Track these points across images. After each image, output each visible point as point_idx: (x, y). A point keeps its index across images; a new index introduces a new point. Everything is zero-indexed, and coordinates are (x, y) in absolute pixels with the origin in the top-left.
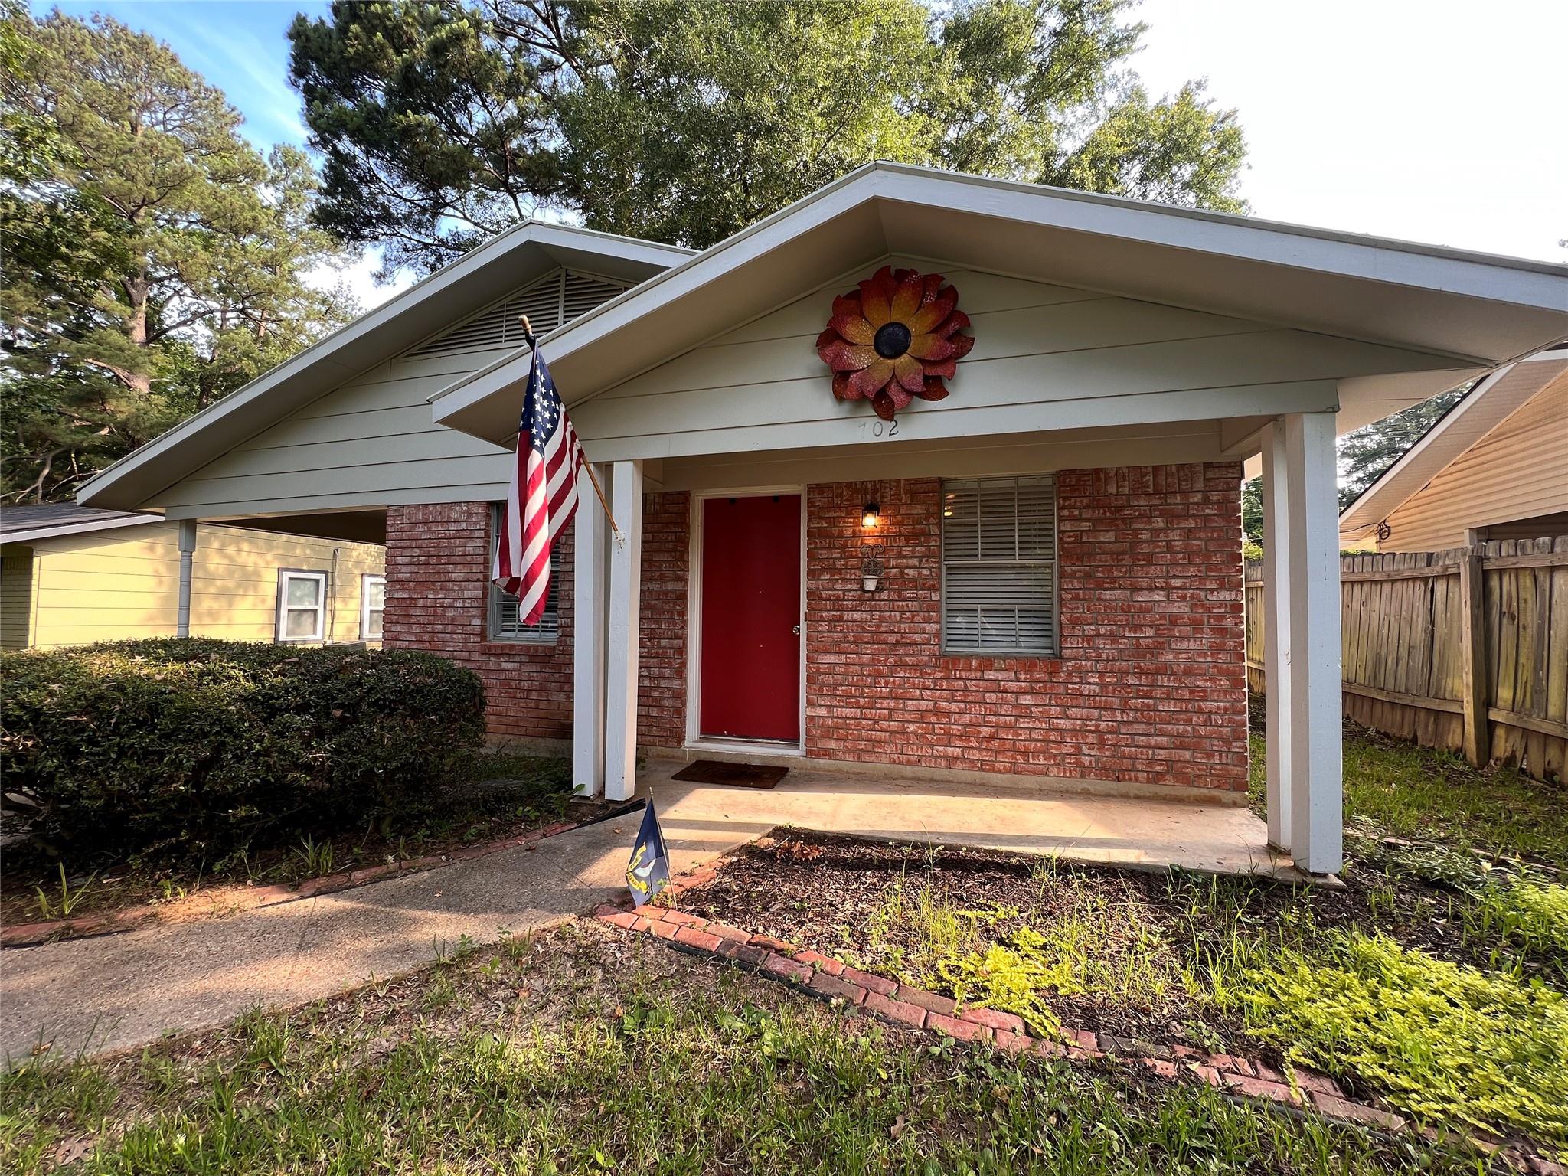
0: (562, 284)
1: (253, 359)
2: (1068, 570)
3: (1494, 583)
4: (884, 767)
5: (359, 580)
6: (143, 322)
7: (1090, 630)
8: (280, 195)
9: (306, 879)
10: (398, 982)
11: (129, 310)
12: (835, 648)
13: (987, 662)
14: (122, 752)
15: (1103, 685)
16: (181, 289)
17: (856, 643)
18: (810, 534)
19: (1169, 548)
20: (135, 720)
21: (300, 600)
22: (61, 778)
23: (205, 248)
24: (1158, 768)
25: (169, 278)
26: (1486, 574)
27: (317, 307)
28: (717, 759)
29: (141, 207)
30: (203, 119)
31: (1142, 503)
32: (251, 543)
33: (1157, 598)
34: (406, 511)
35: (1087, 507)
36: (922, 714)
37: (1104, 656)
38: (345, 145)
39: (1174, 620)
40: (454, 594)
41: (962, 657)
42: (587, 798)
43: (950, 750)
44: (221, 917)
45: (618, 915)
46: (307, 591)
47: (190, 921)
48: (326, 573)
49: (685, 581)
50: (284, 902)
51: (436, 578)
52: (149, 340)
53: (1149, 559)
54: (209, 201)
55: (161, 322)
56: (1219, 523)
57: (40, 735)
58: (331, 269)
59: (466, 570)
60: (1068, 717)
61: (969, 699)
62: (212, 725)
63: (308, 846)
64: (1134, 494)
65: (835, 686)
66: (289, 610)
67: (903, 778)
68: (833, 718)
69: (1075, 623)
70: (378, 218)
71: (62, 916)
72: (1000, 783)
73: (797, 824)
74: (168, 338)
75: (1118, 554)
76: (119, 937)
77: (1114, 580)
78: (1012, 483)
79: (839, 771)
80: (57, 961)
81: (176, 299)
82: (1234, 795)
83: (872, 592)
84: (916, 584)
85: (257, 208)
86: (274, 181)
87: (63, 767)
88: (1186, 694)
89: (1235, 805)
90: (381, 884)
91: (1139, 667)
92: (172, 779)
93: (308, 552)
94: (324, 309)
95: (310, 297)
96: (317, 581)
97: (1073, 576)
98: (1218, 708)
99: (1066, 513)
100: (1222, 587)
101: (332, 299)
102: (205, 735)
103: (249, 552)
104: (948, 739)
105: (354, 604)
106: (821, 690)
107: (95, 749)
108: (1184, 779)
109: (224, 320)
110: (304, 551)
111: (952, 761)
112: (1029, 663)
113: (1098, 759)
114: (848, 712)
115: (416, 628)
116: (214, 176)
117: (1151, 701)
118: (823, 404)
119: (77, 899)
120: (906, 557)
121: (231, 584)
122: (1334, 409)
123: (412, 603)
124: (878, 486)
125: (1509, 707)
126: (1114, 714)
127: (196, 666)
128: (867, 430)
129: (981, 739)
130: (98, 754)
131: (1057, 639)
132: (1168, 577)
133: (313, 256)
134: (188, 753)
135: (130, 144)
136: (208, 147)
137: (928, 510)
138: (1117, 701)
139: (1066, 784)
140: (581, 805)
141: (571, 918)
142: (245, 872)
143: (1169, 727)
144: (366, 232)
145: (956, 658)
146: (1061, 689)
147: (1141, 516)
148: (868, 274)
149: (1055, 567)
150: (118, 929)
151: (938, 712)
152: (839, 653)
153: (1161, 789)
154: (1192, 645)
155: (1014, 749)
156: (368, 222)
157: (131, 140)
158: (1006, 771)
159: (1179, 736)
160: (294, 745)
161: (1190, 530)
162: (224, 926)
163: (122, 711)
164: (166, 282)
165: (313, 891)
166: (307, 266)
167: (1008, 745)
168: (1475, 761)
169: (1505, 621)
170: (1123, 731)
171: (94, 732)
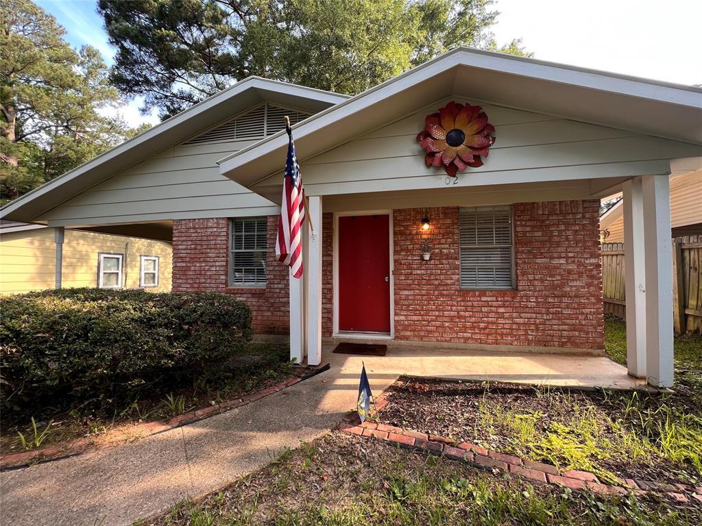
0: (266, 110)
1: (73, 150)
2: (520, 249)
3: (687, 254)
4: (433, 343)
5: (139, 258)
6: (13, 131)
7: (531, 277)
8: (86, 71)
9: (173, 417)
10: (254, 477)
11: (6, 124)
12: (408, 288)
13: (483, 293)
14: (69, 354)
15: (537, 302)
16: (33, 115)
17: (418, 285)
18: (395, 233)
19: (567, 239)
20: (76, 335)
21: (110, 268)
22: (34, 369)
23: (48, 95)
24: (564, 340)
25: (27, 109)
26: (683, 251)
27: (106, 126)
28: (350, 342)
29: (12, 72)
30: (45, 30)
31: (554, 218)
32: (84, 240)
33: (562, 262)
34: (183, 222)
35: (529, 220)
36: (452, 318)
37: (538, 289)
38: (127, 44)
39: (570, 272)
40: (211, 264)
41: (471, 291)
42: (298, 364)
43: (465, 335)
44: (132, 442)
45: (353, 428)
46: (113, 264)
47: (114, 446)
48: (122, 255)
49: (331, 256)
50: (164, 431)
51: (201, 256)
52: (16, 140)
53: (558, 244)
54: (49, 72)
55: (22, 131)
56: (590, 227)
57: (19, 345)
58: (112, 108)
59: (217, 251)
60: (521, 318)
61: (474, 310)
62: (121, 336)
63: (171, 399)
64: (550, 214)
65: (408, 306)
66: (104, 273)
67: (442, 348)
68: (408, 321)
69: (524, 274)
70: (143, 82)
71: (35, 447)
72: (490, 349)
73: (409, 374)
74: (26, 139)
75: (543, 242)
76: (75, 458)
77: (542, 254)
78: (491, 209)
79: (411, 346)
80: (42, 477)
81: (30, 120)
82: (599, 351)
83: (426, 261)
84: (448, 257)
85: (74, 77)
86: (82, 63)
87: (34, 363)
88: (576, 305)
89: (599, 356)
90: (214, 418)
91: (554, 294)
92: (97, 367)
93: (113, 244)
94: (109, 127)
95: (102, 121)
96: (118, 259)
97: (522, 252)
98: (591, 312)
99: (519, 223)
100: (591, 257)
101: (113, 122)
102: (116, 341)
103: (84, 245)
104: (465, 329)
105: (137, 270)
106: (402, 307)
107: (54, 352)
108: (575, 344)
109: (57, 131)
110: (111, 244)
111: (466, 340)
112: (502, 293)
113: (536, 336)
114: (416, 318)
115: (191, 281)
116: (50, 60)
117: (560, 310)
118: (419, 168)
119: (43, 437)
120: (443, 244)
121: (74, 260)
122: (669, 173)
123: (188, 269)
124: (428, 210)
125: (695, 307)
126: (543, 316)
127: (104, 304)
128: (443, 181)
129: (480, 329)
130: (55, 355)
131: (514, 282)
132: (567, 252)
133: (103, 101)
134: (108, 352)
135: (6, 40)
136: (47, 45)
137: (453, 221)
138: (544, 310)
139: (521, 348)
140: (295, 368)
141: (327, 432)
142: (138, 416)
143: (569, 321)
144: (136, 89)
145: (468, 291)
146: (518, 305)
147: (554, 224)
148: (444, 104)
149: (513, 248)
150: (72, 454)
151: (459, 317)
152: (410, 290)
153: (565, 350)
154: (578, 283)
155: (496, 333)
156: (137, 83)
157: (6, 38)
158: (492, 343)
159: (573, 325)
160: (165, 345)
161: (576, 231)
162: (136, 447)
163: (69, 330)
164: (25, 111)
165: (177, 424)
166: (100, 106)
167: (494, 331)
168: (679, 332)
169: (692, 270)
170: (547, 323)
171: (53, 342)
